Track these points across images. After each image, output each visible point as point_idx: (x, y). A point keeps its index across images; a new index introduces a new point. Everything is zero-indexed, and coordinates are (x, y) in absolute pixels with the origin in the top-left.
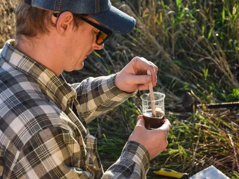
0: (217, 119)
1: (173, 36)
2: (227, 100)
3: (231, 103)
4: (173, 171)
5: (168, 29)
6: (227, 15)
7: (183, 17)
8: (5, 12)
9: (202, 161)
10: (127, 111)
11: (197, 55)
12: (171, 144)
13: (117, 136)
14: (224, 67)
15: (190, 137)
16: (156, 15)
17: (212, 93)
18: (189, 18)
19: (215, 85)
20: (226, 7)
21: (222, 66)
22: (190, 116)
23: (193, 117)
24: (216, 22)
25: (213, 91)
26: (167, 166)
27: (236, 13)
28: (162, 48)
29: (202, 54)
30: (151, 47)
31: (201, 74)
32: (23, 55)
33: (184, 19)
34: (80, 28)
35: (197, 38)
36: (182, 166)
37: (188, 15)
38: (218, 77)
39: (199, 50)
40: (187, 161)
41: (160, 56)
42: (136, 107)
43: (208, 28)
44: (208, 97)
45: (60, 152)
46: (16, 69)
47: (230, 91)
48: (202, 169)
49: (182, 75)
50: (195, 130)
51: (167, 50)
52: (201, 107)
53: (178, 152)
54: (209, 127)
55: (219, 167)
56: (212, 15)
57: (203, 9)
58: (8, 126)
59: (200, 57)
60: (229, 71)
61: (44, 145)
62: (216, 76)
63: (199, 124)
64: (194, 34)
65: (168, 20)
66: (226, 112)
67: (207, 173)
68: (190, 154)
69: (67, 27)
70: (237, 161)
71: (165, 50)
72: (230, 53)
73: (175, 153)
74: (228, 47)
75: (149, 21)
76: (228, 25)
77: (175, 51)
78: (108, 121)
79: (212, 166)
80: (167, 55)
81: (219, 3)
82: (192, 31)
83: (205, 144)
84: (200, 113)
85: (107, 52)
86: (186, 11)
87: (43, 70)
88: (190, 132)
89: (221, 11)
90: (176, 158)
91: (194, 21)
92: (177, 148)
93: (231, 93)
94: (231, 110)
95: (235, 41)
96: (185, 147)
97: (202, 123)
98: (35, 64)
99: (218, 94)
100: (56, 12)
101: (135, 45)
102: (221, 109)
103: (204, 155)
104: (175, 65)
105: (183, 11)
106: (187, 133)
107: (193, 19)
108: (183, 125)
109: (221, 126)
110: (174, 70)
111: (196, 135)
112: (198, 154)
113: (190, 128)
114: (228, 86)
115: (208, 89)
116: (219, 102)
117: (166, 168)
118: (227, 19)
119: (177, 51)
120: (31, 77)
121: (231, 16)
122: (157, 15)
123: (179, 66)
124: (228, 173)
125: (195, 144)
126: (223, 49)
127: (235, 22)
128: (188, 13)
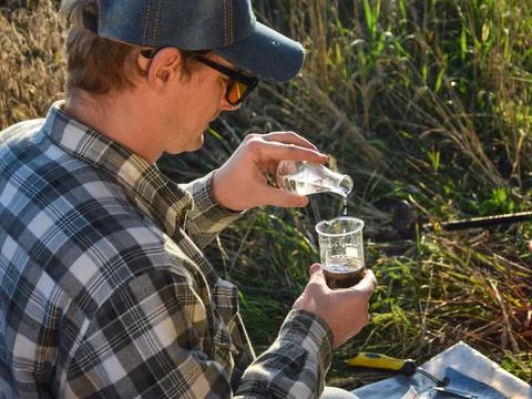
0: (464, 249)
1: (364, 90)
2: (482, 213)
3: (491, 217)
4: (383, 356)
5: (354, 75)
6: (470, 43)
7: (382, 51)
8: (23, 58)
9: (441, 334)
10: (282, 244)
11: (415, 125)
12: (375, 305)
13: (265, 294)
14: (471, 147)
15: (413, 288)
16: (327, 49)
17: (450, 202)
18: (395, 52)
19: (456, 183)
20: (467, 26)
21: (468, 145)
22: (410, 246)
23: (417, 249)
24: (449, 58)
25: (451, 196)
26: (370, 347)
27: (490, 36)
28: (344, 115)
29: (424, 124)
30: (321, 114)
31: (427, 165)
32: (87, 128)
33: (384, 54)
34: (196, 76)
35: (413, 92)
36: (401, 346)
37: (392, 46)
38: (461, 168)
39: (418, 116)
40: (411, 335)
41: (341, 132)
42: (300, 234)
43: (434, 72)
44: (443, 208)
45: (169, 321)
46: (75, 157)
47: (486, 194)
48: (442, 350)
49: (387, 167)
50: (423, 274)
51: (353, 119)
52: (432, 229)
53: (391, 319)
54: (451, 266)
55: (475, 345)
56: (440, 45)
57: (422, 32)
58: (67, 270)
59: (420, 131)
60: (482, 155)
61: (139, 307)
62: (455, 165)
63: (430, 261)
64: (407, 84)
65: (352, 58)
66: (480, 236)
67: (452, 357)
68: (415, 322)
69: (168, 75)
70: (509, 330)
71: (350, 120)
72: (480, 118)
73: (386, 322)
74: (477, 108)
75: (313, 62)
76: (475, 61)
77: (372, 121)
78: (245, 267)
79: (461, 343)
80: (355, 129)
81: (453, 20)
82: (402, 78)
83: (444, 300)
84: (429, 240)
85: (232, 130)
86: (387, 37)
87: (127, 158)
88: (412, 278)
89: (459, 35)
90: (388, 331)
91: (405, 58)
92: (390, 311)
93: (490, 198)
94: (491, 232)
95: (491, 93)
96: (404, 307)
97: (436, 259)
98: (111, 146)
99: (463, 202)
100: (146, 49)
101: (288, 112)
102: (471, 230)
103: (443, 323)
104: (374, 149)
105: (383, 38)
106: (405, 281)
107: (402, 55)
108: (397, 265)
109: (473, 264)
110: (370, 159)
111: (424, 283)
112: (432, 320)
113: (411, 271)
114: (482, 185)
115: (443, 192)
116: (466, 218)
117: (368, 351)
118: (471, 51)
119: (376, 120)
120: (105, 173)
121: (479, 45)
122: (331, 50)
123: (380, 149)
124: (495, 355)
125: (423, 300)
126: (467, 112)
127: (487, 56)
128: (392, 43)
